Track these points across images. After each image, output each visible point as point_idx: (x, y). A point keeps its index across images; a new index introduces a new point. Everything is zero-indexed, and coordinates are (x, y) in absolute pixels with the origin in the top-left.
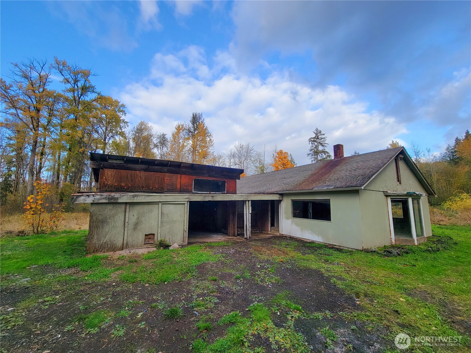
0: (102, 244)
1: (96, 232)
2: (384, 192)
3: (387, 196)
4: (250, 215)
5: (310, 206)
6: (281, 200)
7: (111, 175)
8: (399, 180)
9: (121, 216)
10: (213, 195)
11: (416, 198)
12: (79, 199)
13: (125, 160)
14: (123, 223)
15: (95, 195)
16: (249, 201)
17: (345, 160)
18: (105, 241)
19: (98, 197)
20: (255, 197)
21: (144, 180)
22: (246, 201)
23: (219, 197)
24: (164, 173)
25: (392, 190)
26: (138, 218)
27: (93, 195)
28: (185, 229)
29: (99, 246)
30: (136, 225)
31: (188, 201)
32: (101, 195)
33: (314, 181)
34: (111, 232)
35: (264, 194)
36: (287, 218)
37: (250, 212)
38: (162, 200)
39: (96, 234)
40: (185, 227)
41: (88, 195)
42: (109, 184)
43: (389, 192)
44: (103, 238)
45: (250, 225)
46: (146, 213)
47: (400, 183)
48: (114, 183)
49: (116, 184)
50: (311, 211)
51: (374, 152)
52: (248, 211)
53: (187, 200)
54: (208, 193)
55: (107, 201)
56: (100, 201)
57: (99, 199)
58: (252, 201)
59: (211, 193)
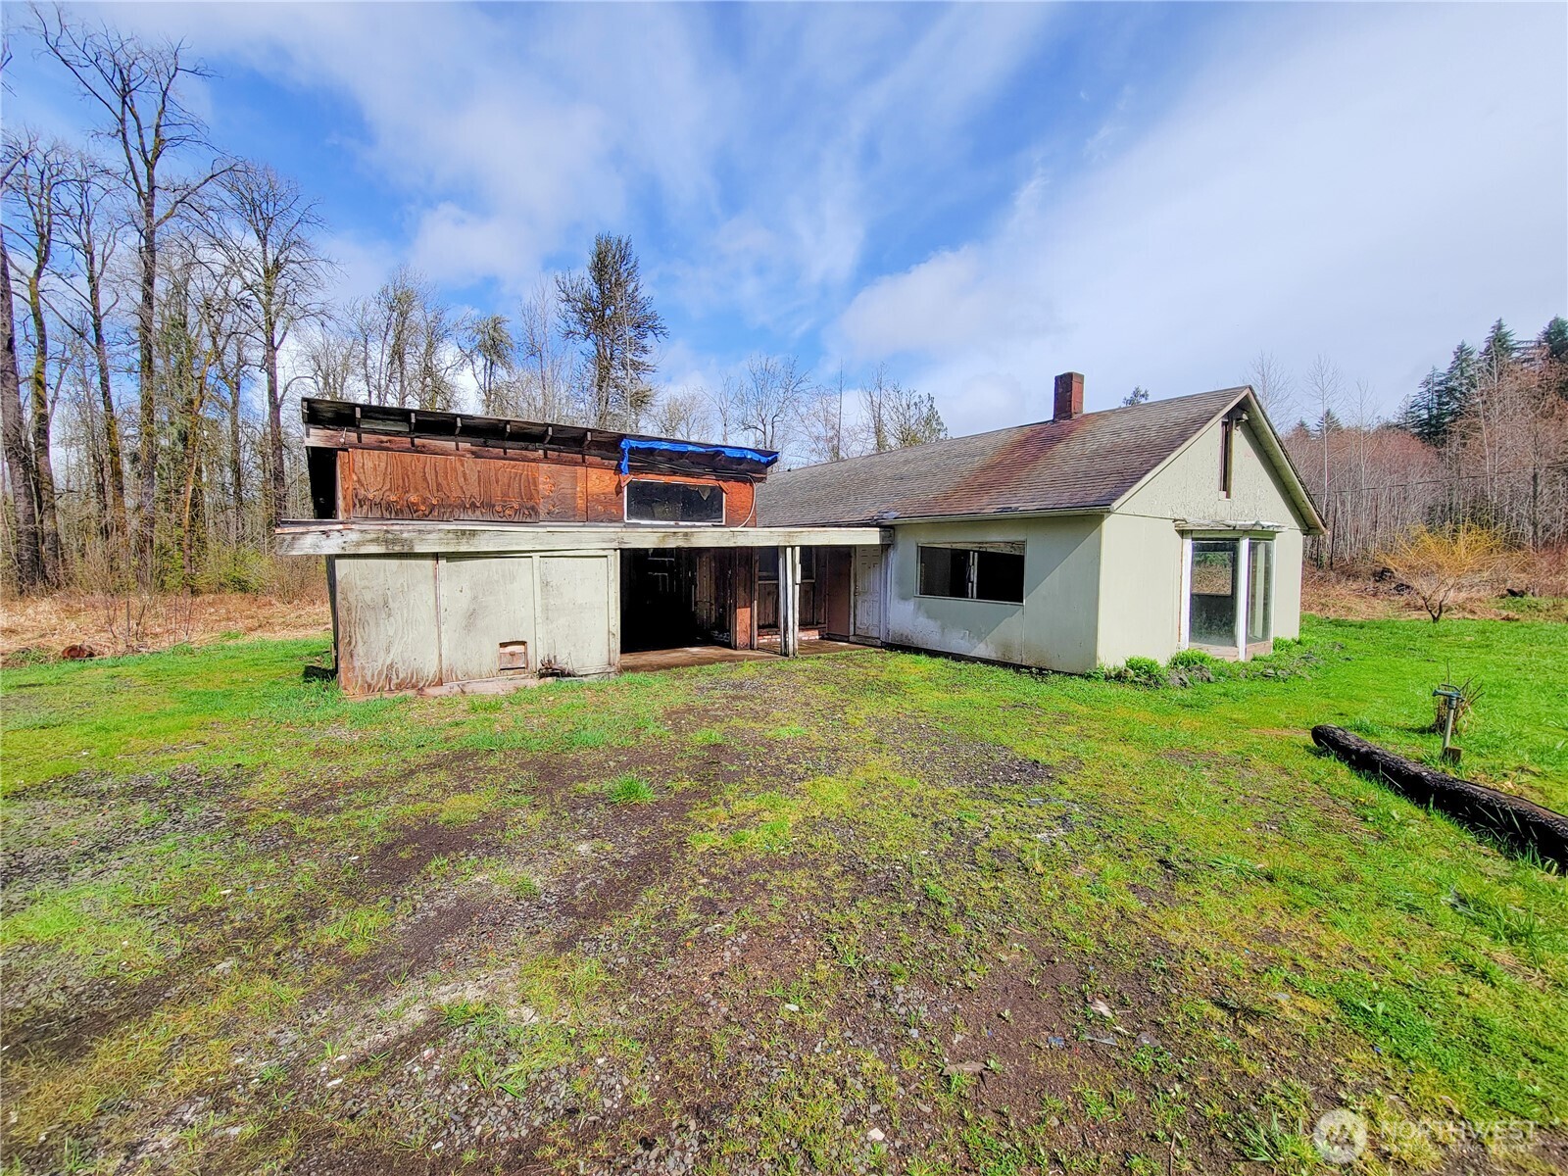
0: (382, 670)
1: (362, 637)
2: (1175, 520)
3: (1183, 533)
4: (797, 587)
5: (974, 560)
6: (889, 545)
7: (375, 469)
8: (1226, 486)
9: (425, 590)
10: (689, 530)
11: (1262, 536)
12: (301, 542)
13: (413, 421)
14: (433, 613)
15: (344, 532)
16: (793, 547)
17: (1083, 424)
18: (388, 662)
19: (353, 536)
20: (812, 536)
21: (476, 484)
22: (786, 547)
23: (707, 536)
24: (533, 464)
25: (1201, 515)
26: (475, 598)
27: (338, 531)
28: (613, 630)
29: (373, 675)
30: (472, 617)
31: (615, 550)
32: (362, 532)
33: (984, 488)
34: (402, 638)
35: (840, 526)
36: (904, 598)
37: (798, 579)
38: (541, 544)
39: (360, 643)
40: (612, 623)
41: (324, 532)
42: (370, 496)
43: (1190, 519)
44: (382, 654)
45: (797, 615)
46: (497, 582)
47: (1228, 496)
48: (387, 493)
49: (393, 498)
50: (974, 577)
51: (1169, 401)
52: (791, 577)
53: (615, 545)
54: (672, 523)
55: (381, 550)
56: (363, 550)
57: (358, 544)
58: (802, 548)
59: (681, 523)
